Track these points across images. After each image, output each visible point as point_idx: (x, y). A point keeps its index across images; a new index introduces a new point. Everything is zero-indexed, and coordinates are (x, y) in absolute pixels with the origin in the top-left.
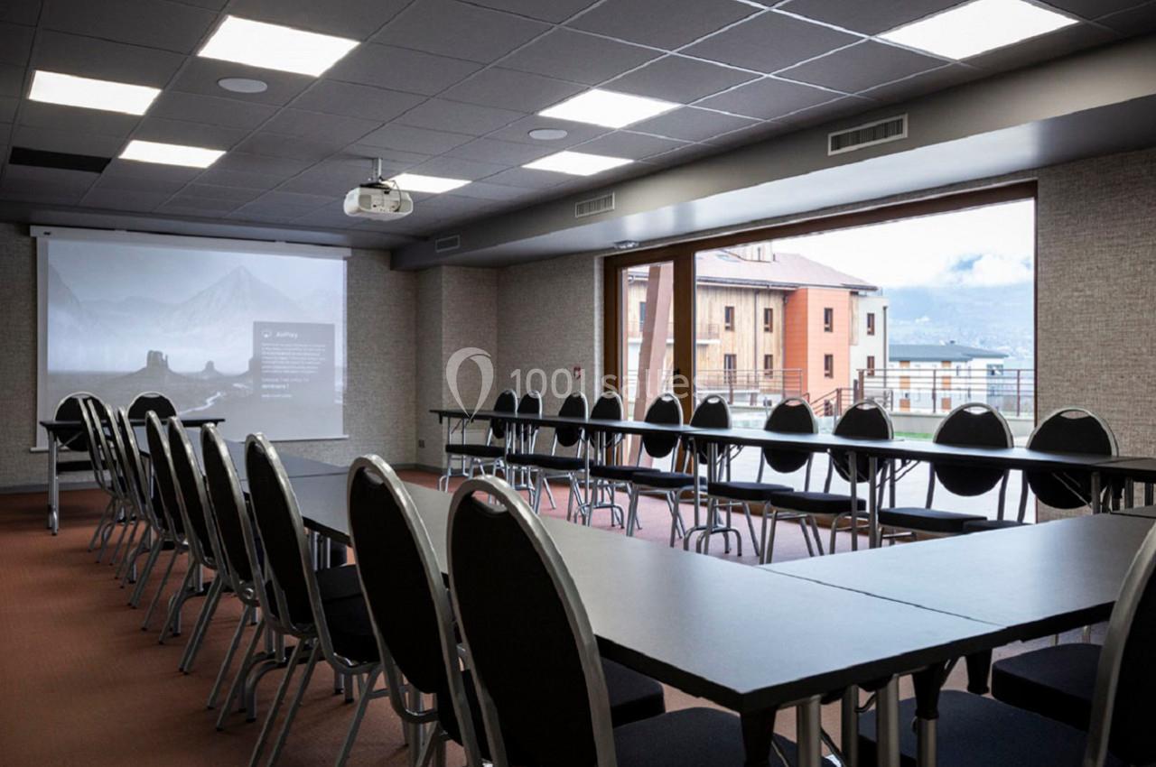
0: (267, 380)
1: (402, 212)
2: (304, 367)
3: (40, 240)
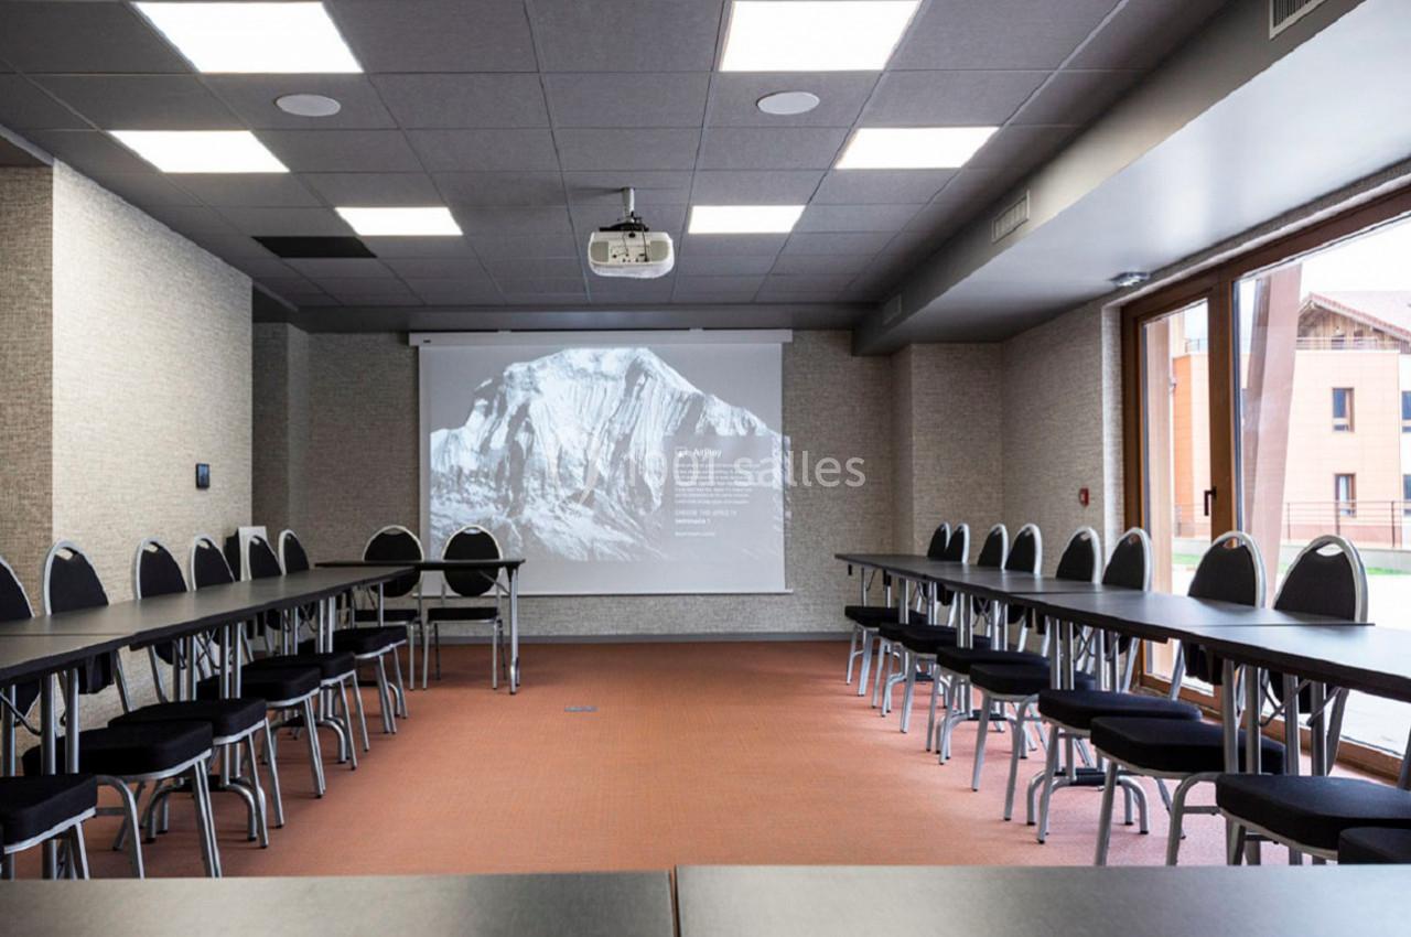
0: (683, 512)
1: (653, 260)
2: (730, 495)
3: (421, 349)
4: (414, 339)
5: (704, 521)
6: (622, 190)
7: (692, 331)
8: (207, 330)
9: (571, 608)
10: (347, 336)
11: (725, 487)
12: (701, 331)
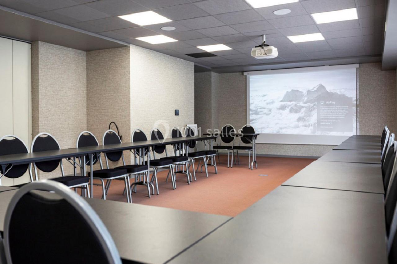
0: (323, 121)
1: (268, 54)
2: (338, 116)
3: (247, 76)
4: (245, 74)
5: (330, 123)
6: (262, 35)
7: (325, 66)
8: (178, 77)
9: (289, 148)
10: (228, 74)
11: (336, 113)
12: (328, 66)
